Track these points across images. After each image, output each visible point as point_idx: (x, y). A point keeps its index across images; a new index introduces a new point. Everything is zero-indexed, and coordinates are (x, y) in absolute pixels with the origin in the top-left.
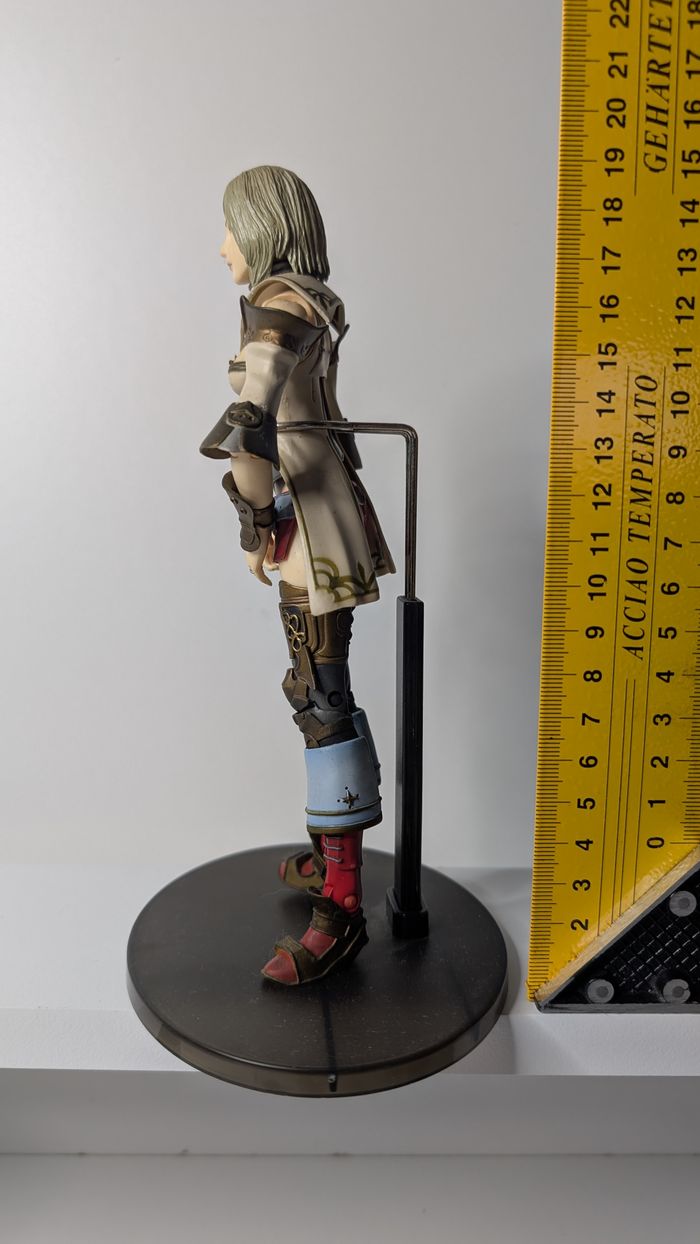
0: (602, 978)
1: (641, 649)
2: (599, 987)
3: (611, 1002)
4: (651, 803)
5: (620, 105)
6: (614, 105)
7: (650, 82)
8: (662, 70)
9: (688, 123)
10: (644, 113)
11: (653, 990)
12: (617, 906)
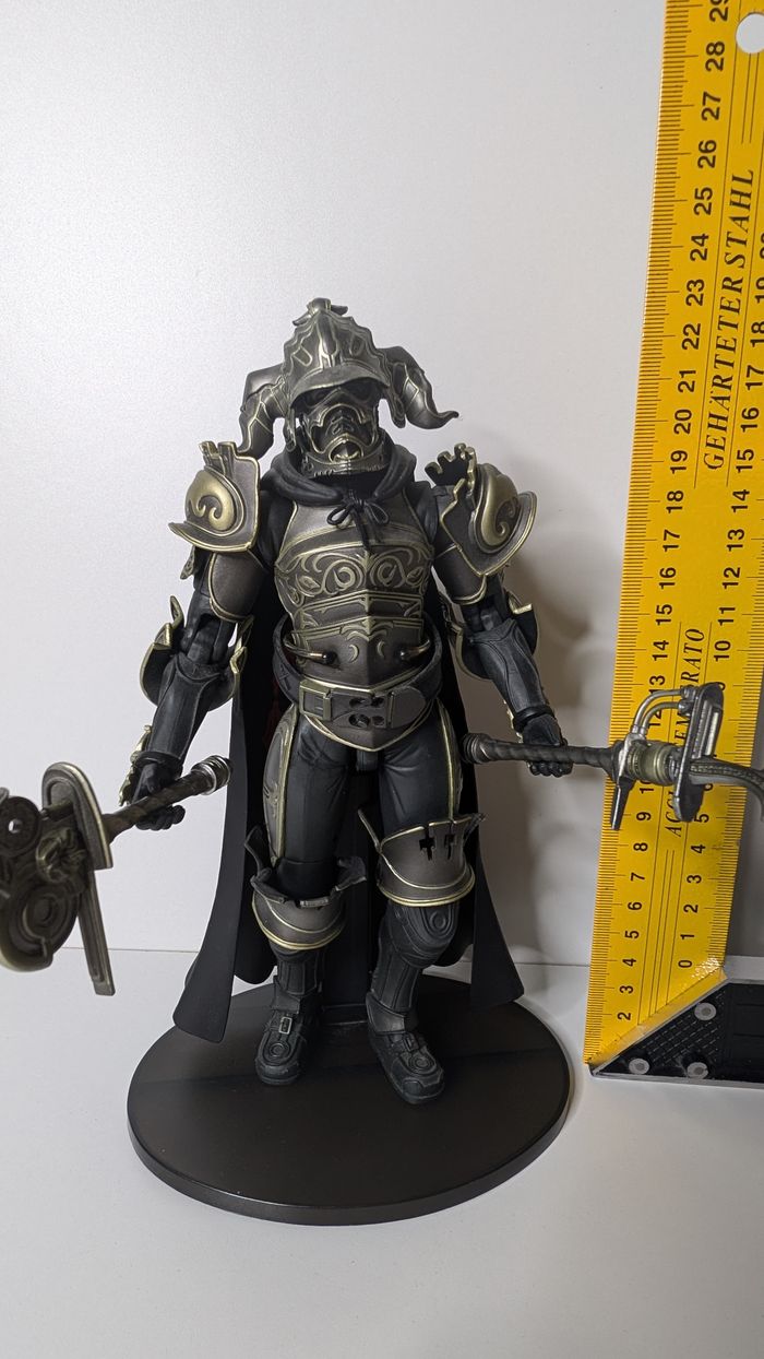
0: (640, 1057)
1: (680, 829)
2: (638, 1063)
3: (647, 1074)
4: (683, 936)
5: (686, 415)
7: (713, 395)
8: (725, 384)
9: (744, 427)
10: (707, 420)
12: (653, 1005)
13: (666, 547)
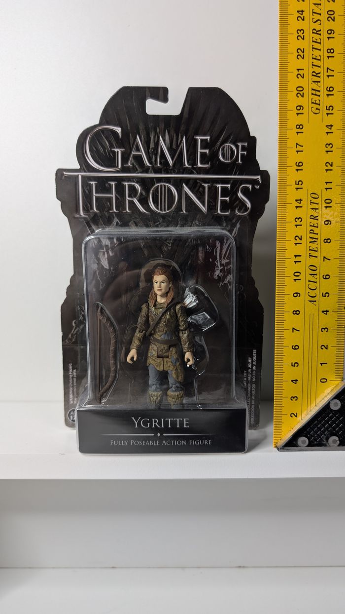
0: (304, 436)
1: (315, 301)
2: (303, 440)
4: (321, 364)
5: (302, 89)
6: (299, 89)
7: (312, 80)
8: (317, 75)
9: (328, 95)
10: (311, 91)
11: (324, 442)
12: (309, 407)
13: (297, 151)
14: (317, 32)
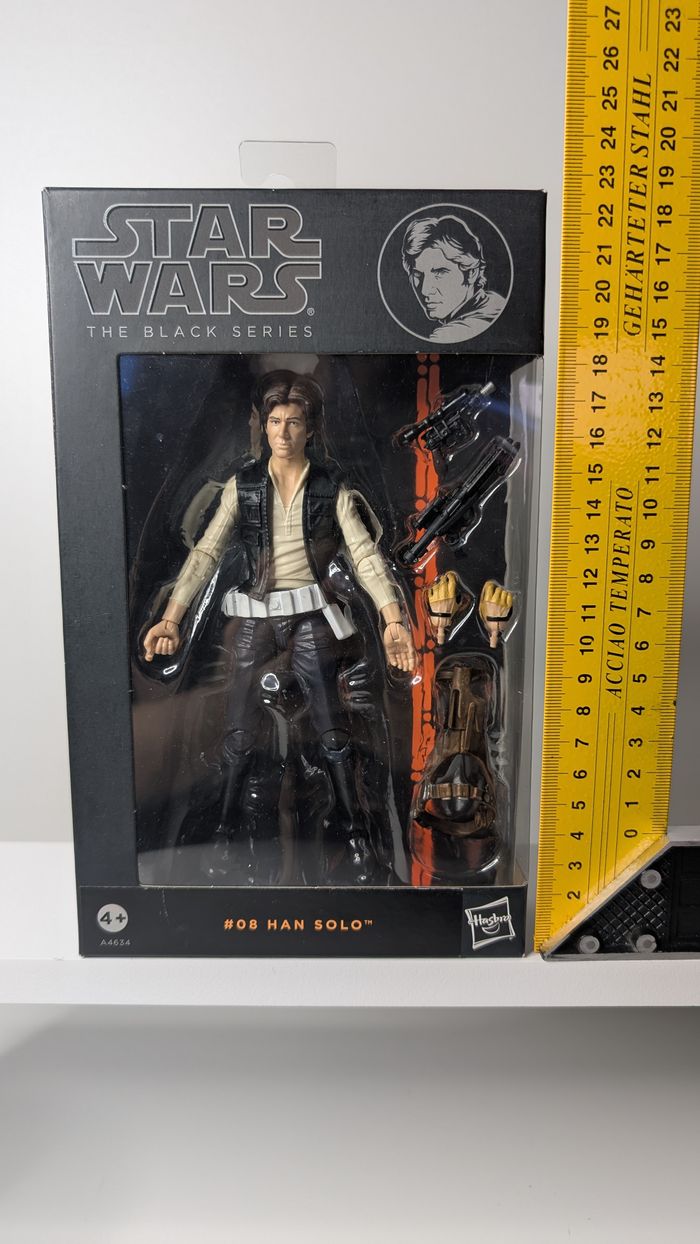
0: (591, 935)
1: (620, 690)
2: (589, 942)
3: (597, 952)
4: (628, 804)
5: (605, 285)
6: (601, 285)
7: (628, 268)
8: (638, 258)
9: (657, 298)
10: (624, 291)
11: (629, 943)
12: (602, 881)
13: (594, 408)
14: (639, 172)
